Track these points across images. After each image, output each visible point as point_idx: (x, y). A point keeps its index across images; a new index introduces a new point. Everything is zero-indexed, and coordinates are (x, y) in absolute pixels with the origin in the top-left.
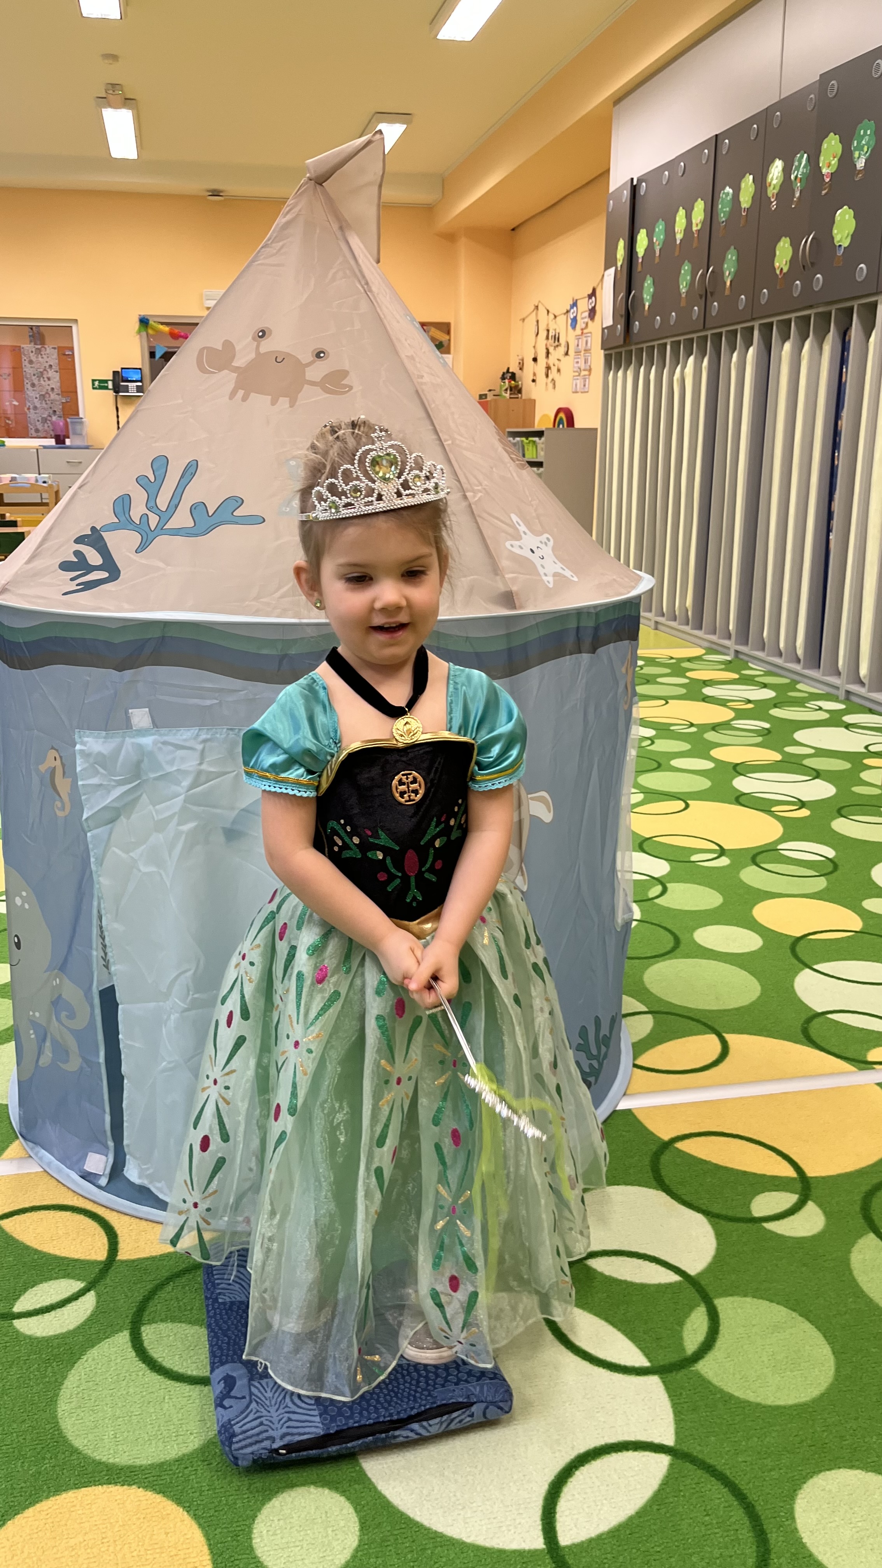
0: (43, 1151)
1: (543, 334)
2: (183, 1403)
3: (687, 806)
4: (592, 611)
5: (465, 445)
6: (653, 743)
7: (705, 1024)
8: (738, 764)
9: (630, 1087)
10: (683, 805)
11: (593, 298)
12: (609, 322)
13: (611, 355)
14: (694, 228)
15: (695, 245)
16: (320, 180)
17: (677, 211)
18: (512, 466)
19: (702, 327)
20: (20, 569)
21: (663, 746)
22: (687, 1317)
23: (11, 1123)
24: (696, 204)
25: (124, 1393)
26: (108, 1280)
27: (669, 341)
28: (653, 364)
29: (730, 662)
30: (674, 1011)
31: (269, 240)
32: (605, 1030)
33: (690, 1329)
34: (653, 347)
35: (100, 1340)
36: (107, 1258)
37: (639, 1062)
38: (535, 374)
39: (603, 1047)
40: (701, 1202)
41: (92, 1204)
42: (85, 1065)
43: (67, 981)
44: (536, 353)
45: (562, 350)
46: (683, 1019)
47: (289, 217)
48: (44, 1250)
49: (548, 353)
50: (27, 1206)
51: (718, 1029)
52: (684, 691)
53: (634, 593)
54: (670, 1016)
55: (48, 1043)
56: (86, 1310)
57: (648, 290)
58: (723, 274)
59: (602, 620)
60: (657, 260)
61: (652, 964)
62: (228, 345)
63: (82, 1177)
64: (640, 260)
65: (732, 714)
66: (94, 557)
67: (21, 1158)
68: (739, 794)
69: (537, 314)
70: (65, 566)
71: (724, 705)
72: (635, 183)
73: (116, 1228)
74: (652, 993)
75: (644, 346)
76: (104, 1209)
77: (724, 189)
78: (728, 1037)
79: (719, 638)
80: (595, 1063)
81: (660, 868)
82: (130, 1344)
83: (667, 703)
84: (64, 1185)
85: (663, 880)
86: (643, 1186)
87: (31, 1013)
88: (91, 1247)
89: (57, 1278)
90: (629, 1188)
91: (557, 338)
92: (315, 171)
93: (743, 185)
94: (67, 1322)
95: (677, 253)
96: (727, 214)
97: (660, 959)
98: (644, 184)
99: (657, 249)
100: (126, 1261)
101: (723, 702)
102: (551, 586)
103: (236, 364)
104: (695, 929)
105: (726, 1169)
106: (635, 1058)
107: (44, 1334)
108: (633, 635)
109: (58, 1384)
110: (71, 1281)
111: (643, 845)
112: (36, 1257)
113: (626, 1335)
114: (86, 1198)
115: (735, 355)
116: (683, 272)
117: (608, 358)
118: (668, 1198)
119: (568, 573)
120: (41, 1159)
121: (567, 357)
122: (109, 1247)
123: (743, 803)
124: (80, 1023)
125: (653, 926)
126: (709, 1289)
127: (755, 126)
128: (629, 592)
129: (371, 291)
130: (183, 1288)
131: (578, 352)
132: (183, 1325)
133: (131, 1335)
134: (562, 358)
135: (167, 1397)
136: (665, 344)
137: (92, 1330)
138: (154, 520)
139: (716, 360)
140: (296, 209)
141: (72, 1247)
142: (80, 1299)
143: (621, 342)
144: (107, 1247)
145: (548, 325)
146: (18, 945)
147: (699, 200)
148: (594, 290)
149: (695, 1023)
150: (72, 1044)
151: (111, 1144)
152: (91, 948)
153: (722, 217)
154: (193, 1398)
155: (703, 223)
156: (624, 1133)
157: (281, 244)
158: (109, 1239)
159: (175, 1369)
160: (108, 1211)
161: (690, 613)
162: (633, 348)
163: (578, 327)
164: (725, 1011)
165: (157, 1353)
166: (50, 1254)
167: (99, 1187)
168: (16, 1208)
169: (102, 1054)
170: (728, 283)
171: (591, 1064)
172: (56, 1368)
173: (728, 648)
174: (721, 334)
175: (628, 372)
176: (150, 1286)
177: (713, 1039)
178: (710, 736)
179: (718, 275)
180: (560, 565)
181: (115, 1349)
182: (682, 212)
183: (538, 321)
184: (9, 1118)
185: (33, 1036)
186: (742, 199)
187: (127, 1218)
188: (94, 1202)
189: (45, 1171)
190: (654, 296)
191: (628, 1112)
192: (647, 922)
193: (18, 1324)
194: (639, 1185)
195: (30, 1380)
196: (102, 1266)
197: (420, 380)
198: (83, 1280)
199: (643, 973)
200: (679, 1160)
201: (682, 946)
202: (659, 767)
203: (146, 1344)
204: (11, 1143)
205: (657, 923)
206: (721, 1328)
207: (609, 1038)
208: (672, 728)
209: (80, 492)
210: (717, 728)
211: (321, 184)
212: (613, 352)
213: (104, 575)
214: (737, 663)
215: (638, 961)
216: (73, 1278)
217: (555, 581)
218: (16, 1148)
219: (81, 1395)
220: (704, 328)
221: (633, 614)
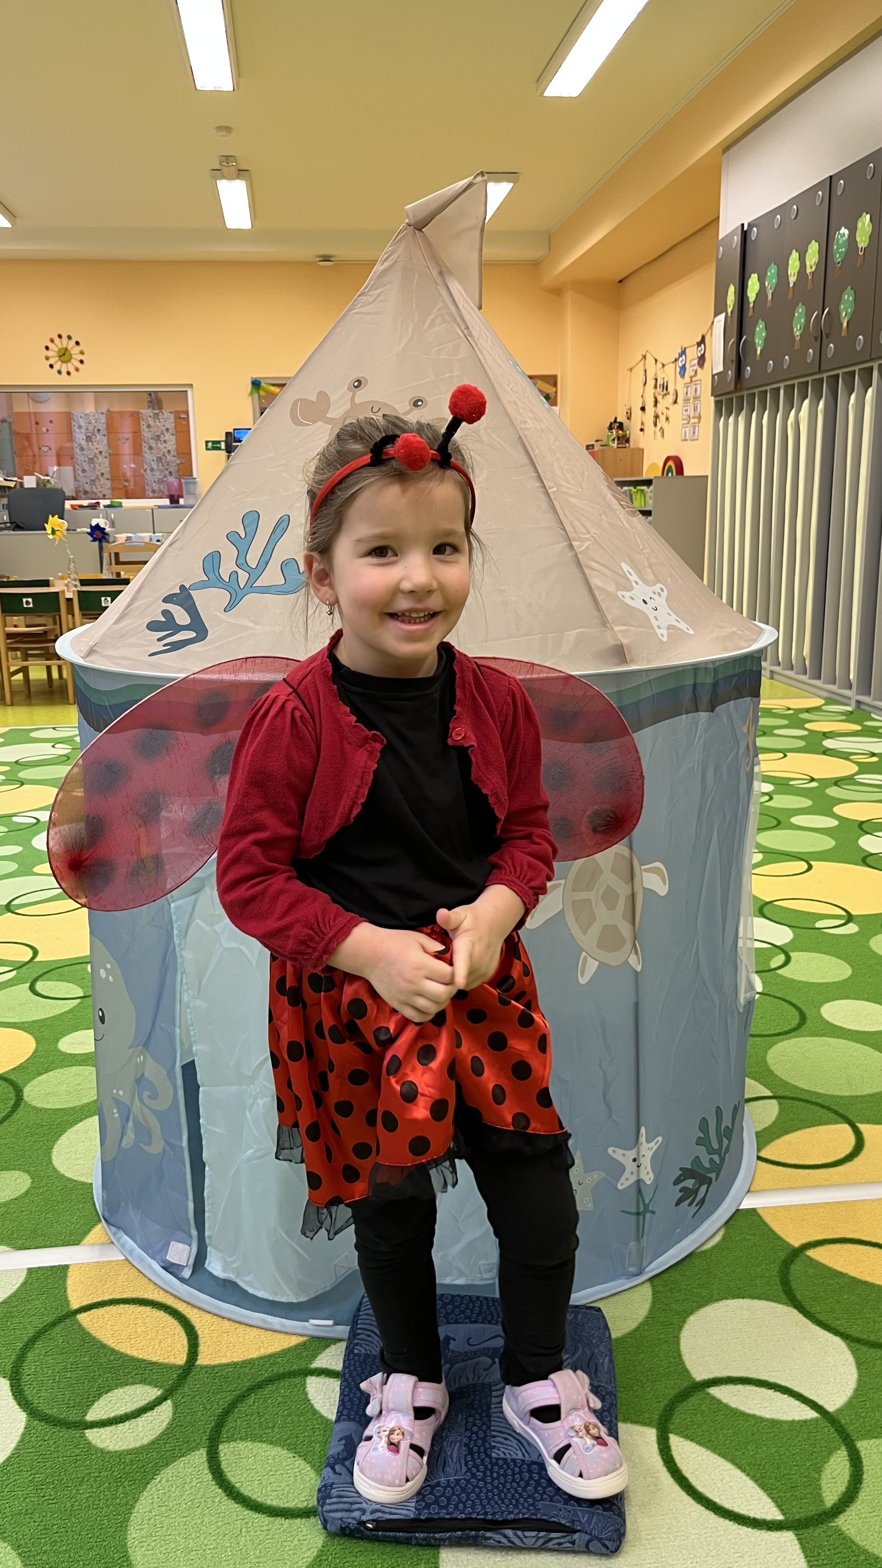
0: (126, 1238)
1: (651, 383)
2: (261, 1537)
3: (810, 867)
4: (711, 666)
5: (571, 492)
6: (771, 799)
7: (836, 1112)
8: (863, 822)
9: (755, 1184)
10: (806, 866)
11: (703, 346)
12: (720, 368)
13: (721, 401)
14: (809, 271)
15: (809, 286)
16: (419, 226)
17: (790, 254)
18: (622, 514)
19: (817, 370)
20: (109, 629)
21: (782, 802)
22: (825, 1463)
23: (94, 1204)
24: (810, 246)
25: (199, 1521)
26: (186, 1389)
27: (782, 385)
28: (766, 409)
29: (851, 713)
30: (801, 1097)
31: (366, 287)
32: (726, 1122)
33: (829, 1476)
34: (766, 392)
35: (175, 1458)
36: (186, 1363)
37: (763, 1154)
38: (643, 424)
39: (724, 1139)
40: (838, 1322)
41: (172, 1298)
42: (168, 1149)
43: (150, 1060)
44: (644, 402)
45: (671, 398)
46: (812, 1106)
47: (387, 264)
48: (122, 1350)
49: (656, 402)
50: (106, 1298)
51: (851, 1117)
52: (803, 743)
53: (755, 647)
54: (797, 1102)
55: (130, 1124)
56: (163, 1421)
57: (760, 335)
58: (839, 315)
59: (720, 676)
60: (769, 304)
61: (776, 1043)
62: (323, 397)
63: (164, 1268)
64: (751, 305)
65: (856, 769)
66: (182, 617)
67: (103, 1244)
68: (866, 854)
69: (644, 364)
70: (153, 626)
71: (847, 759)
72: (746, 228)
73: (197, 1328)
74: (776, 1076)
75: (756, 391)
76: (185, 1305)
77: (839, 229)
78: (862, 1127)
79: (839, 688)
80: (716, 1158)
81: (782, 935)
82: (206, 1464)
83: (785, 756)
84: (146, 1277)
85: (785, 948)
86: (772, 1301)
87: (115, 1091)
88: (170, 1349)
89: (132, 1384)
90: (756, 1302)
91: (665, 387)
92: (414, 217)
93: (860, 225)
94: (141, 1435)
95: (790, 296)
96: (843, 256)
97: (785, 1037)
98: (755, 229)
99: (770, 293)
100: (206, 1367)
101: (845, 756)
102: (665, 639)
103: (329, 415)
104: (822, 1004)
105: (866, 1283)
106: (759, 1150)
107: (117, 1448)
108: (755, 693)
109: (129, 1508)
110: (148, 1388)
111: (763, 909)
112: (112, 1357)
113: (756, 1481)
114: (167, 1292)
115: (853, 397)
116: (796, 315)
117: (718, 405)
118: (801, 1316)
119: (683, 626)
120: (123, 1245)
121: (676, 405)
122: (189, 1350)
123: (871, 864)
124: (163, 1104)
125: (776, 1000)
126: (850, 1429)
127: (872, 165)
128: (750, 646)
129: (471, 336)
130: (265, 1401)
131: (687, 400)
132: (264, 1445)
133: (207, 1455)
134: (671, 407)
135: (243, 1530)
136: (778, 389)
137: (167, 1445)
138: (243, 577)
139: (833, 403)
140: (395, 256)
141: (150, 1348)
142: (156, 1409)
143: (732, 388)
144: (186, 1349)
145: (656, 374)
146: (102, 1019)
147: (814, 241)
148: (703, 338)
149: (824, 1110)
150: (155, 1126)
151: (194, 1233)
152: (175, 1026)
153: (838, 258)
154: (271, 1533)
155: (818, 265)
156: (748, 1237)
157: (378, 291)
158: (189, 1340)
159: (254, 1497)
160: (189, 1307)
161: (807, 662)
162: (745, 393)
163: (687, 374)
164: (857, 1097)
165: (234, 1477)
166: (127, 1355)
167: (182, 1280)
168: (95, 1301)
169: (185, 1137)
170: (845, 325)
171: (711, 1159)
172: (128, 1488)
173: (850, 698)
174: (837, 376)
175: (740, 418)
176: (230, 1398)
177: (846, 1127)
178: (833, 791)
179: (834, 316)
180: (674, 616)
181: (190, 1470)
182: (795, 255)
183: (645, 371)
184: (93, 1198)
185: (116, 1115)
186: (858, 239)
187: (209, 1316)
188: (176, 1297)
189: (127, 1259)
190: (766, 340)
191: (753, 1212)
192: (769, 995)
193: (91, 1434)
194: (767, 1300)
195: (100, 1500)
196: (181, 1371)
197: (523, 426)
198: (161, 1387)
199: (766, 1052)
200: (811, 1271)
201: (808, 1023)
202: (778, 825)
203: (224, 1465)
204: (93, 1226)
205: (780, 996)
206: (865, 1476)
207: (732, 1130)
208: (791, 783)
209: (170, 549)
210: (839, 783)
211: (420, 230)
212: (724, 398)
213: (192, 635)
214: (859, 713)
215: (759, 1039)
216: (150, 1384)
217: (668, 634)
218: (99, 1231)
219: (152, 1521)
220: (820, 371)
221: (755, 668)
